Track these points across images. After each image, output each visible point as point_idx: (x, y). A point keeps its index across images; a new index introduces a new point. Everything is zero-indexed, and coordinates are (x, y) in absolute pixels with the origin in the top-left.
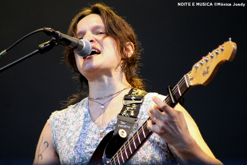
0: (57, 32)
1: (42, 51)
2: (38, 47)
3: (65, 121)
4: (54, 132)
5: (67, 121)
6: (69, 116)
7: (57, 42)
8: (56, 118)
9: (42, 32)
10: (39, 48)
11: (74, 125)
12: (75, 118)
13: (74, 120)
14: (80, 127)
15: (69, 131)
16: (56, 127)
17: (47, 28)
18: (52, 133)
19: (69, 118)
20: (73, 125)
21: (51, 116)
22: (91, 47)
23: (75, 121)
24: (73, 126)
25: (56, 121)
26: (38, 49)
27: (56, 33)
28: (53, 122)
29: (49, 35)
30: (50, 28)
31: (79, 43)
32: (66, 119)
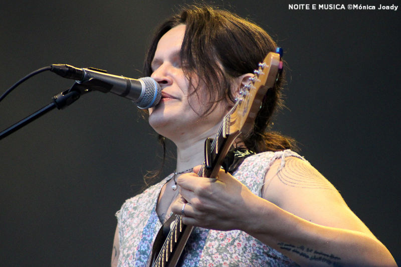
3: (133, 211)
5: (136, 211)
6: (141, 203)
7: (86, 86)
8: (126, 207)
11: (139, 218)
14: (142, 220)
19: (140, 206)
24: (137, 220)
25: (125, 212)
28: (121, 214)
31: (131, 85)
32: (135, 208)
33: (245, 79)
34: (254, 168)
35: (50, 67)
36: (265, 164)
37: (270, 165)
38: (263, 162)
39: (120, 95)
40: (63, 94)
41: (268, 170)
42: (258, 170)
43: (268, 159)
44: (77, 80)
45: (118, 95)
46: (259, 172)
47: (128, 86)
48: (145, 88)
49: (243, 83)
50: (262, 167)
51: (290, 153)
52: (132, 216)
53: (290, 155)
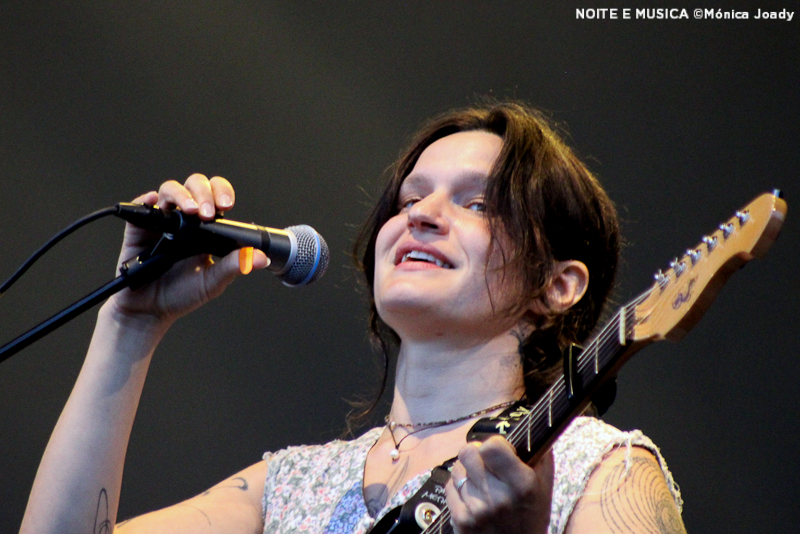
5: (306, 476)
6: (319, 464)
19: (315, 470)
28: (277, 464)
31: (269, 241)
32: (305, 470)
34: (568, 449)
35: (113, 208)
36: (591, 451)
37: (604, 458)
40: (139, 260)
41: (597, 467)
42: (576, 459)
43: (598, 442)
44: (167, 232)
46: (578, 463)
47: (263, 242)
48: (297, 246)
49: (563, 277)
50: (586, 456)
51: (640, 438)
52: (296, 482)
53: (640, 442)
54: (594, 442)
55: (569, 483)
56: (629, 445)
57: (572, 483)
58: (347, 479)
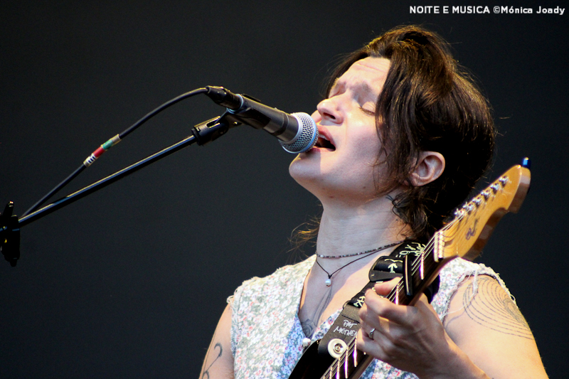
0: (238, 95)
1: (202, 139)
2: (193, 129)
3: (257, 304)
4: (236, 327)
5: (262, 305)
6: (269, 294)
7: (238, 118)
8: (245, 296)
9: (203, 94)
10: (195, 133)
11: (271, 318)
12: (278, 301)
13: (274, 306)
14: (277, 324)
15: (257, 331)
16: (241, 316)
17: (214, 87)
18: (232, 329)
19: (268, 298)
20: (269, 316)
21: (239, 289)
22: (314, 131)
23: (274, 309)
24: (268, 320)
25: (244, 302)
26: (193, 134)
27: (236, 97)
28: (238, 303)
29: (218, 103)
30: (222, 88)
32: (260, 299)
33: (430, 158)
35: (205, 89)
36: (451, 282)
38: (448, 278)
39: (271, 134)
41: (455, 292)
43: (455, 274)
45: (269, 132)
46: (442, 290)
49: (426, 161)
50: (447, 285)
51: (483, 269)
52: (256, 309)
53: (483, 272)
54: (452, 274)
55: (437, 306)
56: (476, 275)
57: (439, 306)
58: (291, 304)
